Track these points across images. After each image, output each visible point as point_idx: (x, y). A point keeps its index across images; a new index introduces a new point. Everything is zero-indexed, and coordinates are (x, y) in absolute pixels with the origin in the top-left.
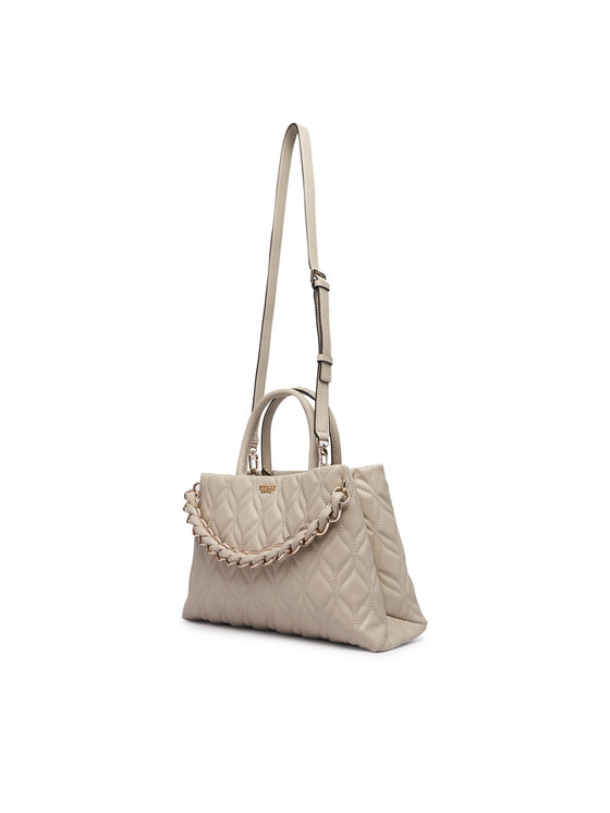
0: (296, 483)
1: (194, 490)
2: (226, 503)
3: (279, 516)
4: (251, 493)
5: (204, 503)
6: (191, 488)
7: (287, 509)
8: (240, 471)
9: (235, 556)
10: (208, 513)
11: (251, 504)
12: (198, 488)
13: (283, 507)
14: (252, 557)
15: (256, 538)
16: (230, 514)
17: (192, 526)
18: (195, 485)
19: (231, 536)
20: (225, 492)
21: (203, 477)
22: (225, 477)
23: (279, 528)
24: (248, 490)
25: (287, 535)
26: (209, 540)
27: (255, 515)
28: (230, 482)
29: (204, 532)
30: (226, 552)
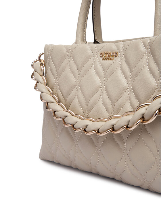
0: (143, 49)
1: (40, 60)
2: (68, 70)
3: (124, 82)
4: (92, 60)
5: (49, 71)
6: (37, 58)
7: (134, 76)
8: (80, 40)
9: (81, 123)
10: (53, 80)
11: (93, 71)
12: (42, 58)
13: (128, 73)
14: (98, 125)
15: (100, 104)
16: (73, 81)
17: (39, 93)
18: (40, 55)
19: (76, 102)
20: (66, 61)
21: (47, 48)
22: (66, 47)
23: (126, 95)
24: (89, 58)
25: (136, 104)
26: (55, 106)
27: (98, 82)
28: (70, 51)
29: (50, 99)
30: (71, 119)
